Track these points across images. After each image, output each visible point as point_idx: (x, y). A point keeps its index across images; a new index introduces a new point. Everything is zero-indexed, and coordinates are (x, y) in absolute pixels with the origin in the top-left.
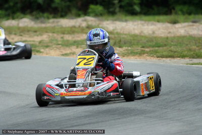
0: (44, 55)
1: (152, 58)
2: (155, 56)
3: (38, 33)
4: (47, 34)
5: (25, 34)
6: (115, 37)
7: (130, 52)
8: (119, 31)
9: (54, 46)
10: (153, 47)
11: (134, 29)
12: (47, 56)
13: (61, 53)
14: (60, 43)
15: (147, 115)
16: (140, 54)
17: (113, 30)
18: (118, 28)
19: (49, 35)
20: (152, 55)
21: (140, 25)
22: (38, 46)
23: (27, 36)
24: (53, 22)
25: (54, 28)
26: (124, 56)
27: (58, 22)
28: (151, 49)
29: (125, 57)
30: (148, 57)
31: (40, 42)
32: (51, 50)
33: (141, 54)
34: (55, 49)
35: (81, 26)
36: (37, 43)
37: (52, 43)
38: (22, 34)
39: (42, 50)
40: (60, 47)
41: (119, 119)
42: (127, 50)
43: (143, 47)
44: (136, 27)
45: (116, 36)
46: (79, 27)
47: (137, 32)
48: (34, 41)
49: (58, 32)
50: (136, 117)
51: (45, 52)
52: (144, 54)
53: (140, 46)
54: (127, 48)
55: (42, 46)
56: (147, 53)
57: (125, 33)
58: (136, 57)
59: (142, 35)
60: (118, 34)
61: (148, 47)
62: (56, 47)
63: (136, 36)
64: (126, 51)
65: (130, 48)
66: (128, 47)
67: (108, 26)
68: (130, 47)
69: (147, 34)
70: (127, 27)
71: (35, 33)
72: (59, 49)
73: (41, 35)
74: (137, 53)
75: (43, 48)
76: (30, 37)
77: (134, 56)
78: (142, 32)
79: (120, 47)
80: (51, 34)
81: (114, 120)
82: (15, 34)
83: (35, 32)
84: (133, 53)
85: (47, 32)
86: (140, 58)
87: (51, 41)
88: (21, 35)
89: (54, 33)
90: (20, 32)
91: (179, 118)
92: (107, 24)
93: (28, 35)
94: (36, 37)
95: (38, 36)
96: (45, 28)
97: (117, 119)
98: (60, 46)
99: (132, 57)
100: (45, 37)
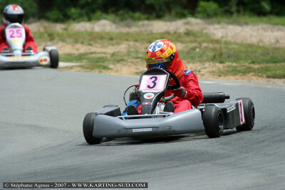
0: (112, 73)
1: (260, 78)
2: (264, 75)
3: (114, 42)
4: (126, 42)
5: (96, 42)
6: (221, 48)
7: (230, 70)
8: (229, 39)
9: (129, 60)
10: (267, 62)
11: (251, 36)
12: (116, 74)
13: (136, 71)
14: (140, 55)
15: (218, 161)
16: (243, 73)
17: (222, 37)
18: (229, 34)
19: (129, 45)
20: (260, 74)
21: (261, 31)
22: (108, 61)
23: (98, 45)
24: (143, 25)
25: (139, 34)
26: (220, 76)
27: (148, 25)
28: (263, 66)
29: (222, 77)
30: (254, 78)
31: (113, 55)
32: (124, 65)
33: (245, 72)
34: (129, 64)
35: (178, 31)
36: (109, 56)
37: (129, 55)
38: (92, 42)
39: (111, 66)
40: (137, 62)
41: (177, 166)
42: (228, 66)
43: (253, 63)
44: (255, 34)
45: (223, 46)
46: (175, 33)
47: (254, 41)
48: (105, 53)
49: (143, 40)
50: (201, 164)
51: (115, 69)
52: (249, 72)
53: (250, 61)
54: (230, 63)
55: (114, 60)
56: (254, 72)
57: (238, 41)
58: (237, 77)
59: (261, 44)
60: (227, 43)
61: (259, 63)
62: (132, 62)
63: (251, 46)
64: (226, 68)
65: (234, 64)
66: (232, 62)
67: (216, 32)
68: (235, 62)
69: (267, 44)
70: (243, 33)
71: (110, 42)
72: (135, 65)
73: (118, 44)
74: (240, 71)
75: (114, 64)
76: (103, 47)
77: (235, 75)
78: (261, 41)
79: (221, 62)
80: (132, 43)
81: (170, 168)
82: (82, 43)
83: (111, 39)
84: (234, 72)
85: (127, 40)
86: (243, 79)
87: (129, 53)
88: (90, 45)
89: (136, 41)
90: (90, 40)
91: (260, 166)
92: (216, 29)
93: (100, 44)
94: (110, 47)
95: (113, 45)
96: (128, 34)
97: (174, 167)
98: (139, 60)
99: (232, 77)
100: (123, 48)
